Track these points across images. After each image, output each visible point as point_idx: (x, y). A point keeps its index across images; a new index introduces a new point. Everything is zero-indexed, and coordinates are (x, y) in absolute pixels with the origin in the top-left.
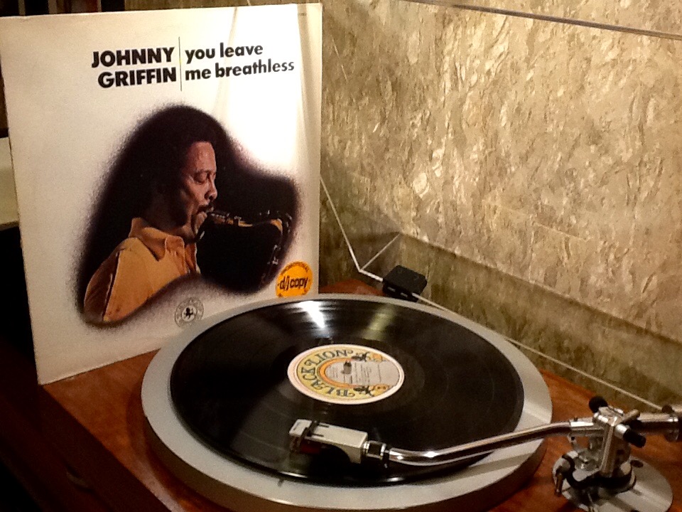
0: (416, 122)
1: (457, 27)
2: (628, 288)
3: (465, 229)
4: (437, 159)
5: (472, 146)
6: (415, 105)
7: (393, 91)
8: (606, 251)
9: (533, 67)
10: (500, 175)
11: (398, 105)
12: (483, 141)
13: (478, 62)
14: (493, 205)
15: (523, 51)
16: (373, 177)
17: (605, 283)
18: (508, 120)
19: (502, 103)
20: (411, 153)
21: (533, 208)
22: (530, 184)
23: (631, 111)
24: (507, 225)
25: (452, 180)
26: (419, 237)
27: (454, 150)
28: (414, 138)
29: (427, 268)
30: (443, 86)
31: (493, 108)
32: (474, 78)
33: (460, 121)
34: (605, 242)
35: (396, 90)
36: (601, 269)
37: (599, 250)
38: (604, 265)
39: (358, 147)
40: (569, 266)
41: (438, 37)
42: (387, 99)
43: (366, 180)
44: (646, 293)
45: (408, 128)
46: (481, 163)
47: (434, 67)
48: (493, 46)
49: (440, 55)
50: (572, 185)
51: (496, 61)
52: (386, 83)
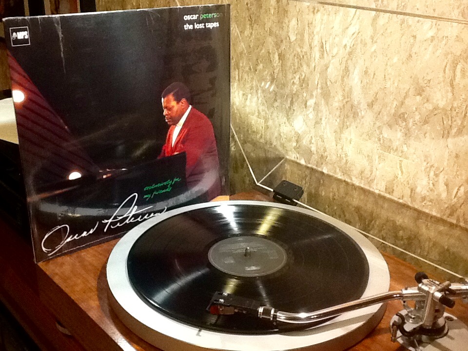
0: (295, 82)
2: (444, 195)
3: (330, 154)
8: (428, 169)
13: (337, 39)
15: (369, 32)
16: (266, 120)
17: (428, 191)
19: (355, 68)
20: (292, 103)
21: (377, 139)
24: (360, 152)
26: (298, 161)
27: (321, 100)
29: (304, 182)
30: (314, 56)
31: (348, 71)
32: (335, 51)
34: (427, 163)
35: (282, 59)
36: (425, 182)
37: (423, 168)
38: (427, 180)
39: (256, 99)
40: (402, 180)
42: (275, 65)
43: (261, 122)
44: (456, 199)
46: (341, 109)
47: (307, 43)
48: (348, 28)
49: (311, 34)
50: (404, 124)
51: (350, 38)
52: (275, 54)
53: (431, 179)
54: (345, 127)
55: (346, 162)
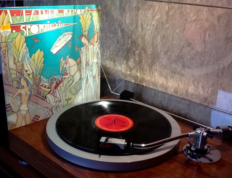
0: (129, 42)
1: (142, 11)
3: (147, 77)
4: (137, 54)
5: (148, 49)
6: (129, 37)
7: (121, 32)
8: (194, 81)
9: (168, 23)
10: (158, 58)
11: (123, 37)
12: (152, 48)
13: (150, 22)
14: (156, 68)
15: (165, 18)
17: (194, 91)
18: (160, 40)
21: (169, 68)
22: (168, 61)
23: (201, 36)
25: (142, 61)
27: (142, 51)
28: (128, 48)
30: (138, 30)
31: (155, 37)
32: (149, 27)
33: (144, 41)
36: (192, 87)
39: (109, 52)
40: (182, 87)
41: (136, 14)
42: (119, 35)
44: (207, 93)
45: (126, 44)
46: (152, 55)
47: (135, 24)
49: (137, 20)
50: (182, 60)
51: (156, 21)
52: (119, 30)
53: (195, 85)
54: (154, 63)
55: (155, 80)
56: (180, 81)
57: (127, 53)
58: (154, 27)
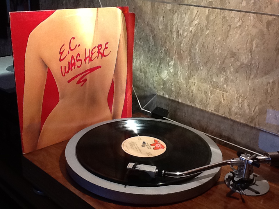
0: (162, 51)
1: (178, 14)
2: (247, 111)
3: (183, 92)
4: (171, 65)
5: (185, 60)
6: (162, 44)
7: (153, 39)
8: (238, 98)
9: (209, 29)
10: (196, 70)
11: (155, 45)
12: (189, 58)
13: (187, 27)
14: (194, 82)
15: (205, 23)
16: (145, 73)
17: (238, 110)
18: (199, 49)
19: (197, 43)
21: (209, 82)
22: (208, 74)
23: (247, 44)
24: (200, 90)
25: (177, 73)
26: (164, 96)
27: (178, 61)
28: (162, 57)
29: (168, 107)
30: (173, 37)
31: (193, 45)
32: (185, 34)
33: (180, 50)
34: (238, 94)
35: (154, 39)
36: (236, 105)
37: (236, 97)
38: (238, 103)
39: (139, 62)
40: (224, 104)
41: (171, 18)
42: (150, 42)
43: (142, 74)
44: (254, 113)
45: (159, 53)
46: (189, 66)
47: (169, 30)
48: (193, 21)
49: (172, 25)
50: (225, 73)
51: (194, 27)
52: (150, 36)
53: (240, 103)
54: (191, 76)
55: (192, 96)
56: (222, 97)
57: (160, 64)
58: (192, 34)
